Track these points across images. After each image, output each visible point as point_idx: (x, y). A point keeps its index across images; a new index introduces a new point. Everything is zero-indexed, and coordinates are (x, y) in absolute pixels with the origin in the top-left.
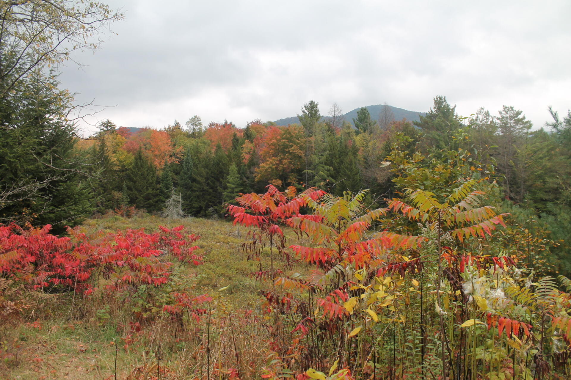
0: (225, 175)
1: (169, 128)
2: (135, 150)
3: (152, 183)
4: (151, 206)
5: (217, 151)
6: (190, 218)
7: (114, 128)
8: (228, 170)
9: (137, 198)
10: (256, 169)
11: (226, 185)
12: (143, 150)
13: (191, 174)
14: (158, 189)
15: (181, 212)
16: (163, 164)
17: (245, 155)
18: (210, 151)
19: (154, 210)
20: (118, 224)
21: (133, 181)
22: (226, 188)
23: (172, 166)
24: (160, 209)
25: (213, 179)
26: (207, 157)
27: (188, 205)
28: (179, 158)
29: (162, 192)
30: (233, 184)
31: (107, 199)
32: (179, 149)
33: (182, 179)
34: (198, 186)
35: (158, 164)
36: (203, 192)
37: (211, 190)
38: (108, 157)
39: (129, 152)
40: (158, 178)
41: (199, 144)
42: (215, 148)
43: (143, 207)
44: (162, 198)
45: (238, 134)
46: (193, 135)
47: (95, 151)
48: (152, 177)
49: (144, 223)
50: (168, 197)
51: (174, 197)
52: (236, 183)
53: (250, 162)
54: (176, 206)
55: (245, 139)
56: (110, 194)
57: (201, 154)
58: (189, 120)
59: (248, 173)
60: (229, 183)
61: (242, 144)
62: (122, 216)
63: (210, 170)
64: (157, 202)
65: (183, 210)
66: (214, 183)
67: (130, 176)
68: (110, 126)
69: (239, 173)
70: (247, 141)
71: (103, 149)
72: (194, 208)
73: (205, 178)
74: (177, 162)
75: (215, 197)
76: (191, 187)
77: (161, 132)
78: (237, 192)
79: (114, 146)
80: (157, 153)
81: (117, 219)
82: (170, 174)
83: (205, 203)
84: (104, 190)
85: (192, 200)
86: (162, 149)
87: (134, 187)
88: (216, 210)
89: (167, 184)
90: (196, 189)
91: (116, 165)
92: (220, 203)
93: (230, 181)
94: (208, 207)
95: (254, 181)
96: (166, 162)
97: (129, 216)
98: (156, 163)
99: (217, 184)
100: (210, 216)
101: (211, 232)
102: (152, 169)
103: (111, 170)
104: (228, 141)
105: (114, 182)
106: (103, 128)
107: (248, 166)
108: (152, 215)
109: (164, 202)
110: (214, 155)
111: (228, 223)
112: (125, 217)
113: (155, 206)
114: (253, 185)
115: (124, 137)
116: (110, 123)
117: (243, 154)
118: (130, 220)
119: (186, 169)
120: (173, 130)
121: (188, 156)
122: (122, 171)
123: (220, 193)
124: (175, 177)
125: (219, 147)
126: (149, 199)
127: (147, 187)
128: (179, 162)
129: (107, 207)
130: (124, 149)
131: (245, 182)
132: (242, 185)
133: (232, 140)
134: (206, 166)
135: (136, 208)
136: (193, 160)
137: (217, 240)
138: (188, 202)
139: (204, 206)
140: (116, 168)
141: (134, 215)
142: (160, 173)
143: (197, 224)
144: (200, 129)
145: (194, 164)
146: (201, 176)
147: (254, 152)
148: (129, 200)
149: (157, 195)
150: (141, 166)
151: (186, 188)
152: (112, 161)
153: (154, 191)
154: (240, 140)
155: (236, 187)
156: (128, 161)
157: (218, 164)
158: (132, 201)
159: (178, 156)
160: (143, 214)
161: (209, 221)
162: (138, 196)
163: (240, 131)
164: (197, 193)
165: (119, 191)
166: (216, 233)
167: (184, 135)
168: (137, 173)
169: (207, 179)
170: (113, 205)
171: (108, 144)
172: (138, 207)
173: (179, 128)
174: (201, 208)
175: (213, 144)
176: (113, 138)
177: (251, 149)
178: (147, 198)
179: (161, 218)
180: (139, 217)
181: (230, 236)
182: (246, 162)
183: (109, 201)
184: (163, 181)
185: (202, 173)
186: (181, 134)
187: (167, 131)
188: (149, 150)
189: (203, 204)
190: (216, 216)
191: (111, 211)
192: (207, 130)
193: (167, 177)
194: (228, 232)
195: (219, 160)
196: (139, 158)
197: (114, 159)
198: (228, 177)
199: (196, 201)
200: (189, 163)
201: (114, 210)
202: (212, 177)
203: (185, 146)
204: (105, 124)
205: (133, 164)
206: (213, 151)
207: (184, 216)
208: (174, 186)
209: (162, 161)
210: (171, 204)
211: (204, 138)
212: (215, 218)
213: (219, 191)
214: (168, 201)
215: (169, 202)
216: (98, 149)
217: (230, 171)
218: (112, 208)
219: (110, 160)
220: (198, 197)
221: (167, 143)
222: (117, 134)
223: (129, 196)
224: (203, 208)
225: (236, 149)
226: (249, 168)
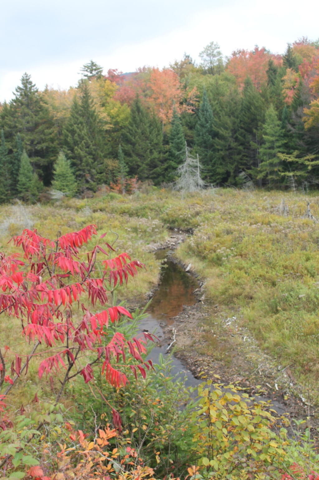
0: (260, 123)
1: (176, 64)
2: (131, 99)
3: (156, 144)
4: (159, 175)
5: (245, 90)
6: (214, 189)
7: (101, 72)
8: (264, 116)
9: (139, 166)
10: (306, 111)
11: (262, 138)
12: (142, 99)
13: (211, 127)
14: (166, 152)
15: (201, 182)
16: (170, 115)
17: (287, 91)
18: (235, 91)
19: (163, 181)
20: (115, 204)
21: (131, 144)
22: (262, 142)
23: (184, 117)
24: (171, 180)
25: (243, 131)
26: (232, 100)
27: (209, 171)
28: (192, 105)
29: (172, 155)
30: (273, 136)
31: (99, 171)
32: (192, 93)
33: (199, 135)
34: (222, 142)
35: (164, 117)
36: (230, 151)
37: (241, 148)
38: (94, 112)
39: (122, 103)
40: (165, 136)
41: (220, 82)
42: (242, 85)
43: (147, 178)
44: (173, 164)
45: (276, 62)
46: (211, 71)
47: (76, 105)
48: (157, 135)
49: (150, 200)
50: (181, 162)
51: (189, 161)
52: (277, 134)
53: (295, 101)
54: (193, 174)
55: (286, 68)
56: (102, 163)
57: (223, 96)
58: (203, 50)
59: (294, 117)
60: (266, 134)
61: (281, 76)
62: (120, 192)
63: (237, 118)
64: (166, 169)
65: (203, 179)
66: (244, 136)
67: (127, 136)
68: (95, 70)
69: (280, 119)
70: (289, 70)
71: (86, 102)
72: (219, 174)
73: (232, 130)
74: (190, 111)
75: (247, 157)
76: (213, 146)
77: (165, 71)
78: (279, 147)
79: (101, 97)
80: (161, 100)
81: (112, 198)
82: (182, 129)
83: (233, 167)
84: (93, 158)
85: (214, 164)
86: (168, 94)
87: (133, 151)
88: (250, 175)
89: (177, 143)
90: (219, 147)
91: (106, 123)
92: (255, 165)
93: (268, 131)
94: (237, 171)
95: (303, 129)
96: (174, 112)
97: (129, 192)
98: (162, 115)
99: (250, 137)
100: (241, 184)
101: (243, 208)
102: (155, 124)
103: (101, 131)
104: (261, 74)
105: (106, 147)
106: (86, 73)
107: (293, 107)
108: (160, 188)
109: (175, 169)
110: (241, 96)
111: (268, 193)
112: (124, 193)
113: (163, 175)
114: (303, 135)
115: (114, 84)
116: (95, 66)
117: (283, 91)
118: (131, 197)
119: (203, 120)
120: (182, 66)
121: (204, 100)
122: (114, 131)
123: (254, 150)
124: (189, 132)
125: (248, 84)
126: (155, 166)
127: (151, 150)
128: (193, 110)
129: (99, 181)
130: (116, 99)
131: (290, 131)
132: (285, 136)
133: (267, 72)
134: (232, 114)
135: (138, 181)
136: (212, 106)
137: (252, 221)
138: (210, 166)
139: (232, 171)
140: (107, 127)
141: (136, 190)
142: (168, 129)
143: (223, 198)
144: (220, 60)
145: (214, 111)
146: (226, 129)
147: (301, 84)
148: (128, 170)
149: (166, 160)
150: (141, 121)
151: (206, 147)
152: (100, 117)
153: (162, 155)
154: (279, 70)
155: (277, 140)
156: (122, 116)
157: (249, 109)
158: (132, 171)
159: (191, 102)
160: (148, 187)
161: (241, 192)
162: (140, 164)
163: (279, 57)
164: (221, 152)
165: (114, 158)
166: (250, 208)
167: (197, 71)
168: (136, 132)
169: (234, 131)
170: (107, 178)
171: (93, 94)
172: (141, 179)
173: (190, 63)
174: (228, 173)
175: (240, 80)
176: (101, 86)
177: (296, 82)
178: (153, 165)
179: (173, 192)
180: (143, 193)
181: (271, 212)
182: (290, 101)
183: (101, 173)
184: (172, 139)
185: (227, 124)
186: (193, 71)
187: (174, 68)
188: (150, 97)
189: (231, 168)
190: (250, 183)
191: (104, 187)
192: (230, 62)
193: (178, 134)
194: (269, 206)
195: (250, 103)
196: (137, 109)
197: (103, 114)
198: (264, 126)
199: (221, 164)
200: (207, 111)
201: (109, 184)
202: (242, 128)
203: (200, 88)
204: (88, 67)
205: (130, 120)
206: (240, 90)
207: (206, 187)
208: (189, 145)
209: (170, 112)
210: (186, 172)
211: (225, 73)
212: (249, 187)
213: (253, 147)
214: (180, 166)
215: (183, 169)
216: (80, 103)
217: (267, 117)
218: (106, 182)
219: (98, 116)
220: (223, 158)
221: (175, 85)
222: (105, 80)
223: (127, 164)
224: (232, 174)
225: (274, 84)
226: (295, 109)
